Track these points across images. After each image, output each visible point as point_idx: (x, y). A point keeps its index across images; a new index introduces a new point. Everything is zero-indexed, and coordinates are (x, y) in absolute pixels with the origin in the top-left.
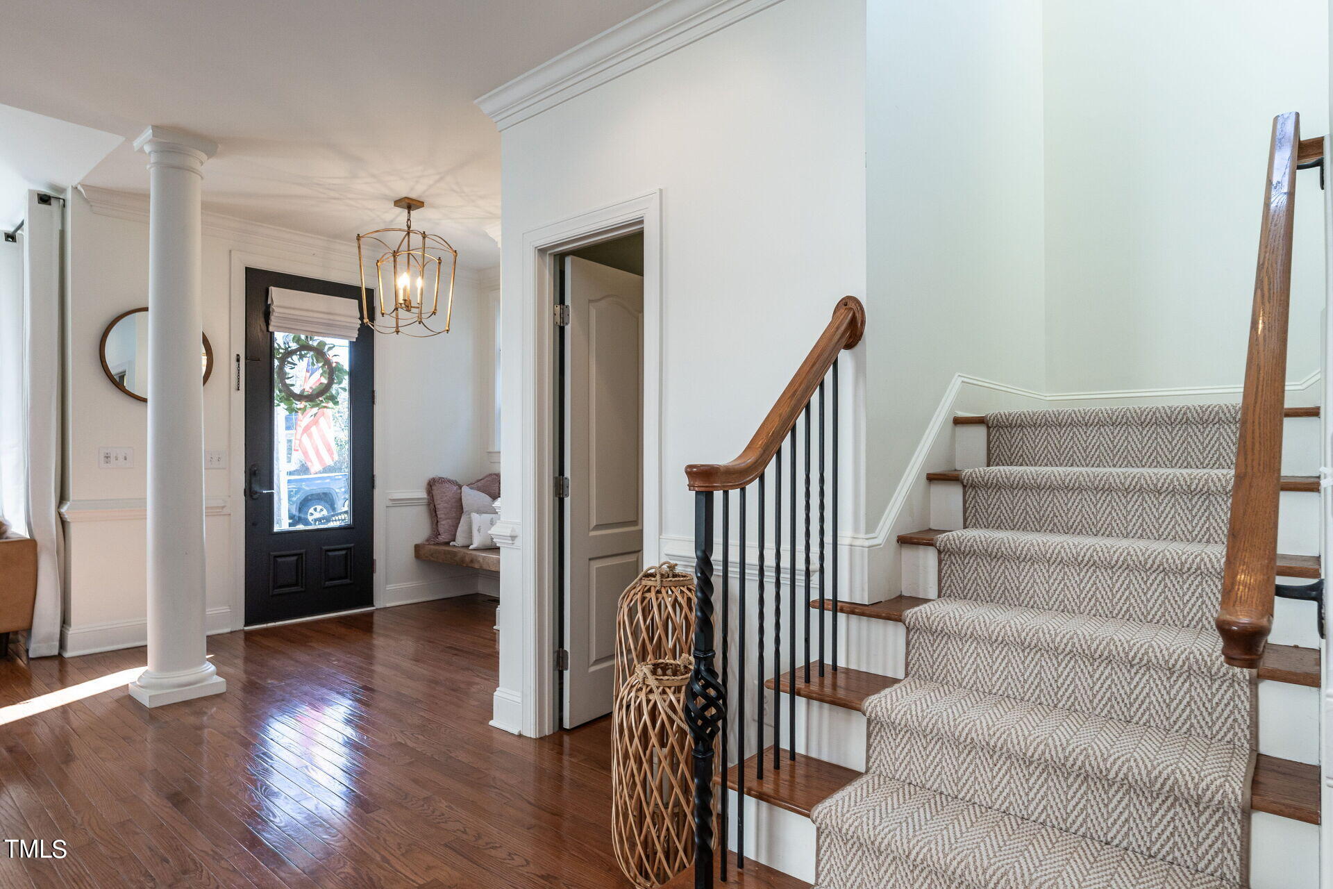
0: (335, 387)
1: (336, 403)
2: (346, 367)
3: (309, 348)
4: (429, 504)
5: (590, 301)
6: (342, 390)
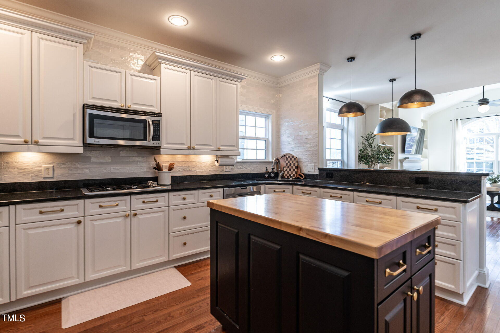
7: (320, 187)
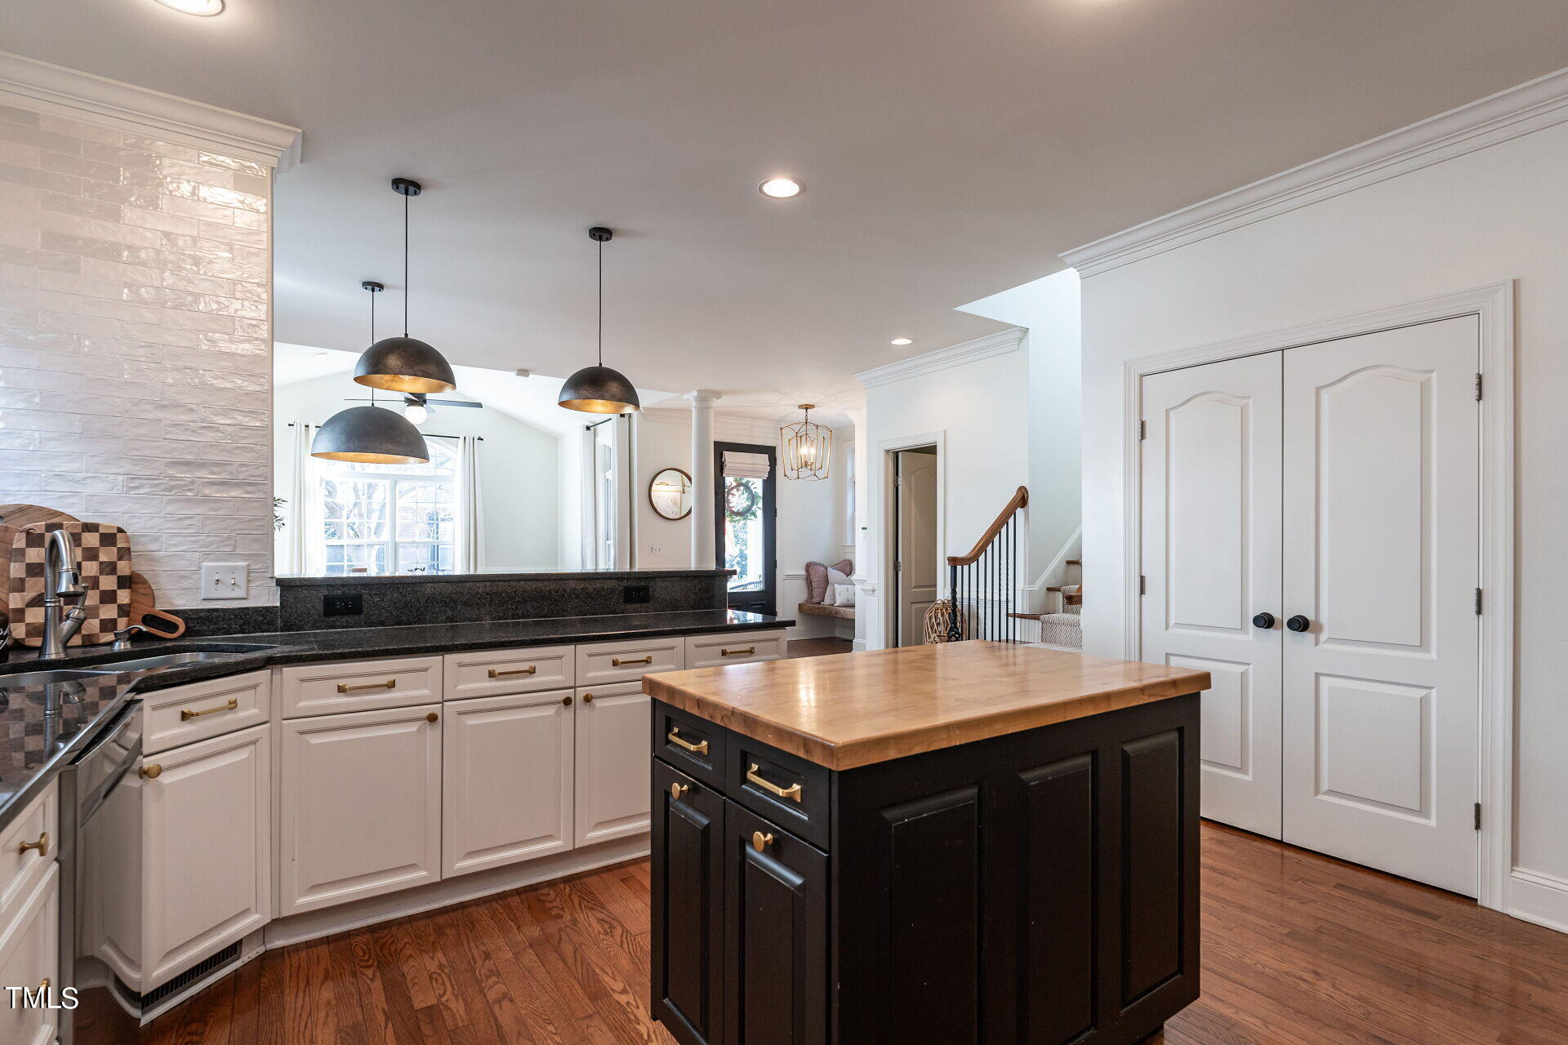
0: (754, 507)
1: (756, 517)
2: (761, 494)
3: (742, 485)
4: (807, 579)
5: (911, 473)
6: (759, 509)
7: (441, 651)
